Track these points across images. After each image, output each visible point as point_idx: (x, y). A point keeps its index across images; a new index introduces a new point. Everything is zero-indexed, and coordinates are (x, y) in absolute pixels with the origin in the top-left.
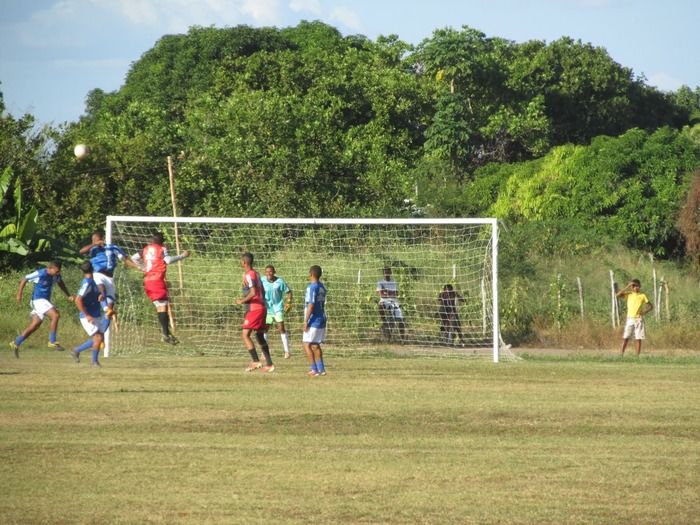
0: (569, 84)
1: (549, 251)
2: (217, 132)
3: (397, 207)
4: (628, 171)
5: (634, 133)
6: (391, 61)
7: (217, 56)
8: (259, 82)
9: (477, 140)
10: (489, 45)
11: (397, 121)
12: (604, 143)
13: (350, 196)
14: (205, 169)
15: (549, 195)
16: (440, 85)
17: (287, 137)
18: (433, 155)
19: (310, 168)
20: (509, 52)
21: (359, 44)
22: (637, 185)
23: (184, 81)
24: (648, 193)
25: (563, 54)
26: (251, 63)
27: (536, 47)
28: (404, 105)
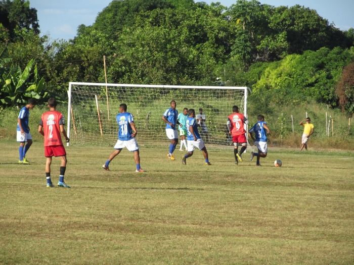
0: (299, 26)
1: (281, 103)
2: (132, 45)
3: (213, 81)
4: (320, 67)
5: (324, 49)
6: (217, 14)
7: (137, 10)
8: (156, 23)
9: (255, 51)
10: (262, 8)
11: (219, 42)
12: (309, 54)
13: (191, 75)
14: (125, 62)
15: (284, 77)
16: (239, 25)
17: (163, 48)
18: (234, 58)
19: (173, 62)
20: (271, 11)
21: (202, 6)
22: (324, 74)
23: (122, 22)
24: (329, 77)
25: (296, 13)
26: (152, 14)
27: (283, 9)
28: (222, 35)
